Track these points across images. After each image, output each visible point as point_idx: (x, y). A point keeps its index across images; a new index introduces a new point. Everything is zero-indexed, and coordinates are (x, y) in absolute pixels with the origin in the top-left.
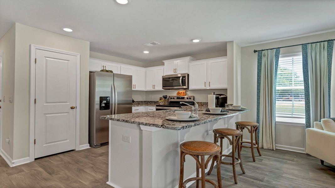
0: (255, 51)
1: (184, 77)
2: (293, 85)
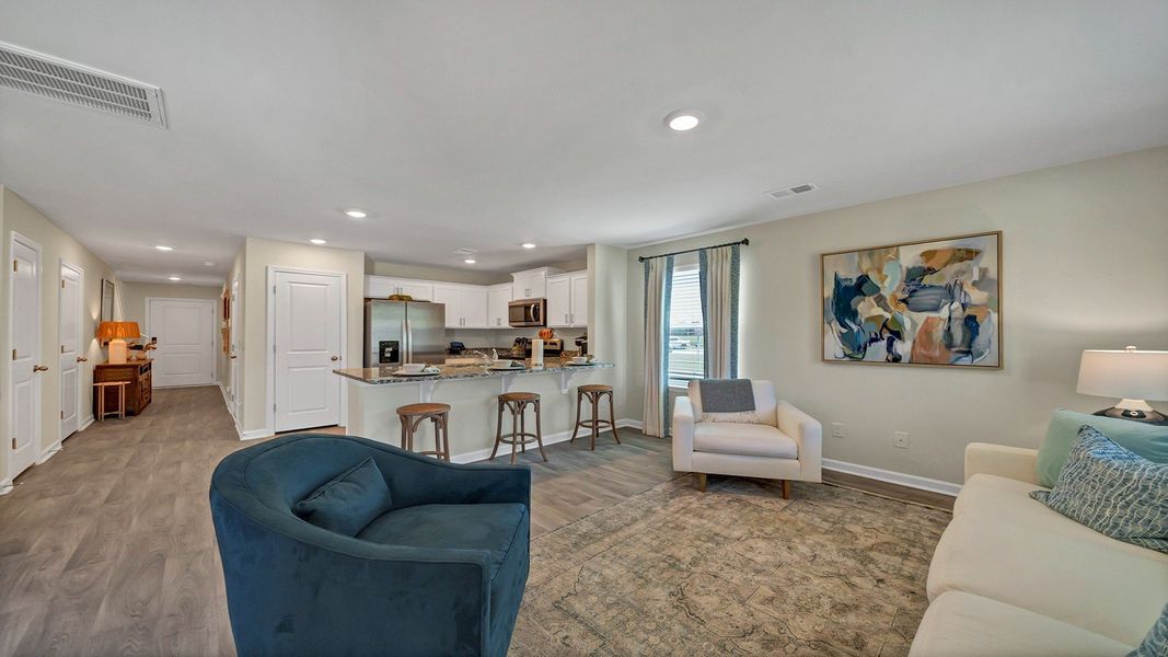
0: (642, 259)
1: (537, 305)
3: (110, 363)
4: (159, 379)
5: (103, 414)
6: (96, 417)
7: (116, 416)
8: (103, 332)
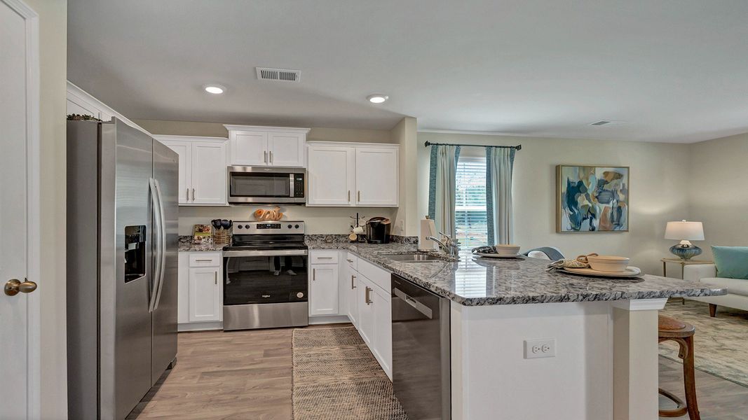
0: (427, 144)
1: (300, 177)
2: (464, 204)
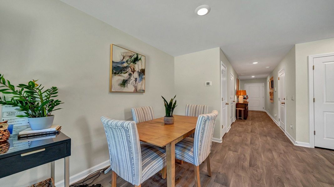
3: (239, 103)
4: (250, 108)
5: (238, 118)
6: (236, 118)
7: (241, 119)
8: (237, 93)
